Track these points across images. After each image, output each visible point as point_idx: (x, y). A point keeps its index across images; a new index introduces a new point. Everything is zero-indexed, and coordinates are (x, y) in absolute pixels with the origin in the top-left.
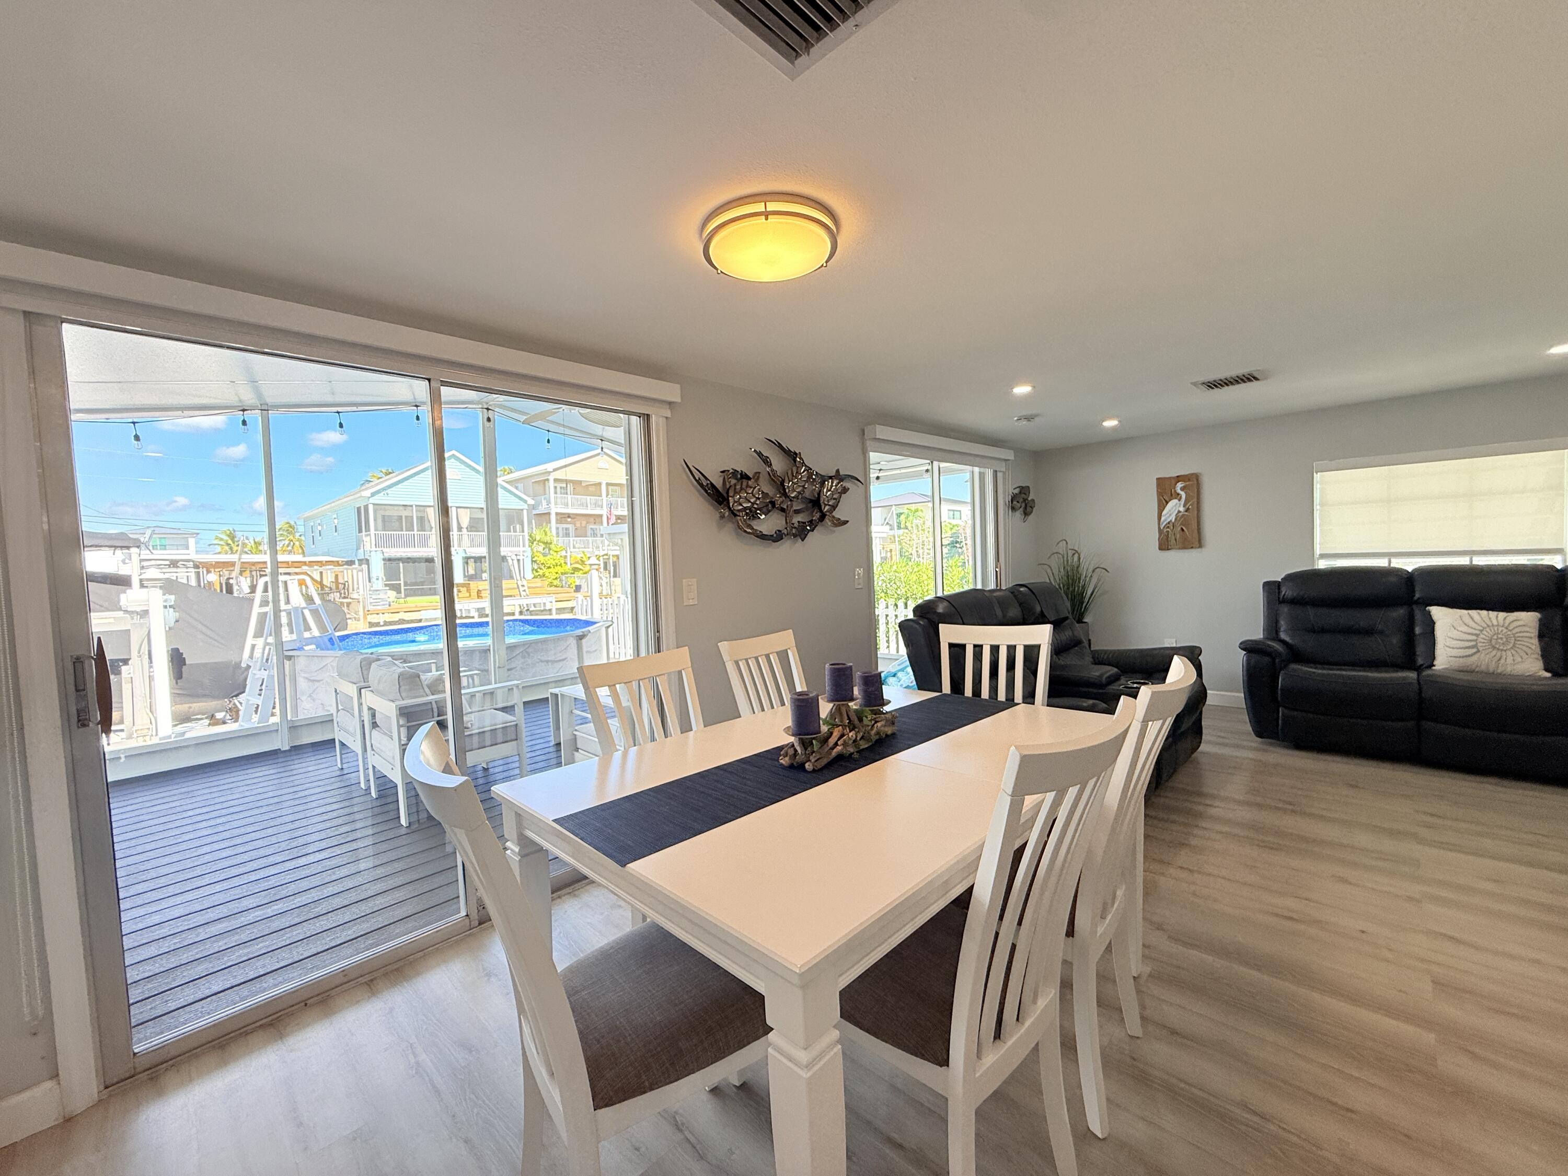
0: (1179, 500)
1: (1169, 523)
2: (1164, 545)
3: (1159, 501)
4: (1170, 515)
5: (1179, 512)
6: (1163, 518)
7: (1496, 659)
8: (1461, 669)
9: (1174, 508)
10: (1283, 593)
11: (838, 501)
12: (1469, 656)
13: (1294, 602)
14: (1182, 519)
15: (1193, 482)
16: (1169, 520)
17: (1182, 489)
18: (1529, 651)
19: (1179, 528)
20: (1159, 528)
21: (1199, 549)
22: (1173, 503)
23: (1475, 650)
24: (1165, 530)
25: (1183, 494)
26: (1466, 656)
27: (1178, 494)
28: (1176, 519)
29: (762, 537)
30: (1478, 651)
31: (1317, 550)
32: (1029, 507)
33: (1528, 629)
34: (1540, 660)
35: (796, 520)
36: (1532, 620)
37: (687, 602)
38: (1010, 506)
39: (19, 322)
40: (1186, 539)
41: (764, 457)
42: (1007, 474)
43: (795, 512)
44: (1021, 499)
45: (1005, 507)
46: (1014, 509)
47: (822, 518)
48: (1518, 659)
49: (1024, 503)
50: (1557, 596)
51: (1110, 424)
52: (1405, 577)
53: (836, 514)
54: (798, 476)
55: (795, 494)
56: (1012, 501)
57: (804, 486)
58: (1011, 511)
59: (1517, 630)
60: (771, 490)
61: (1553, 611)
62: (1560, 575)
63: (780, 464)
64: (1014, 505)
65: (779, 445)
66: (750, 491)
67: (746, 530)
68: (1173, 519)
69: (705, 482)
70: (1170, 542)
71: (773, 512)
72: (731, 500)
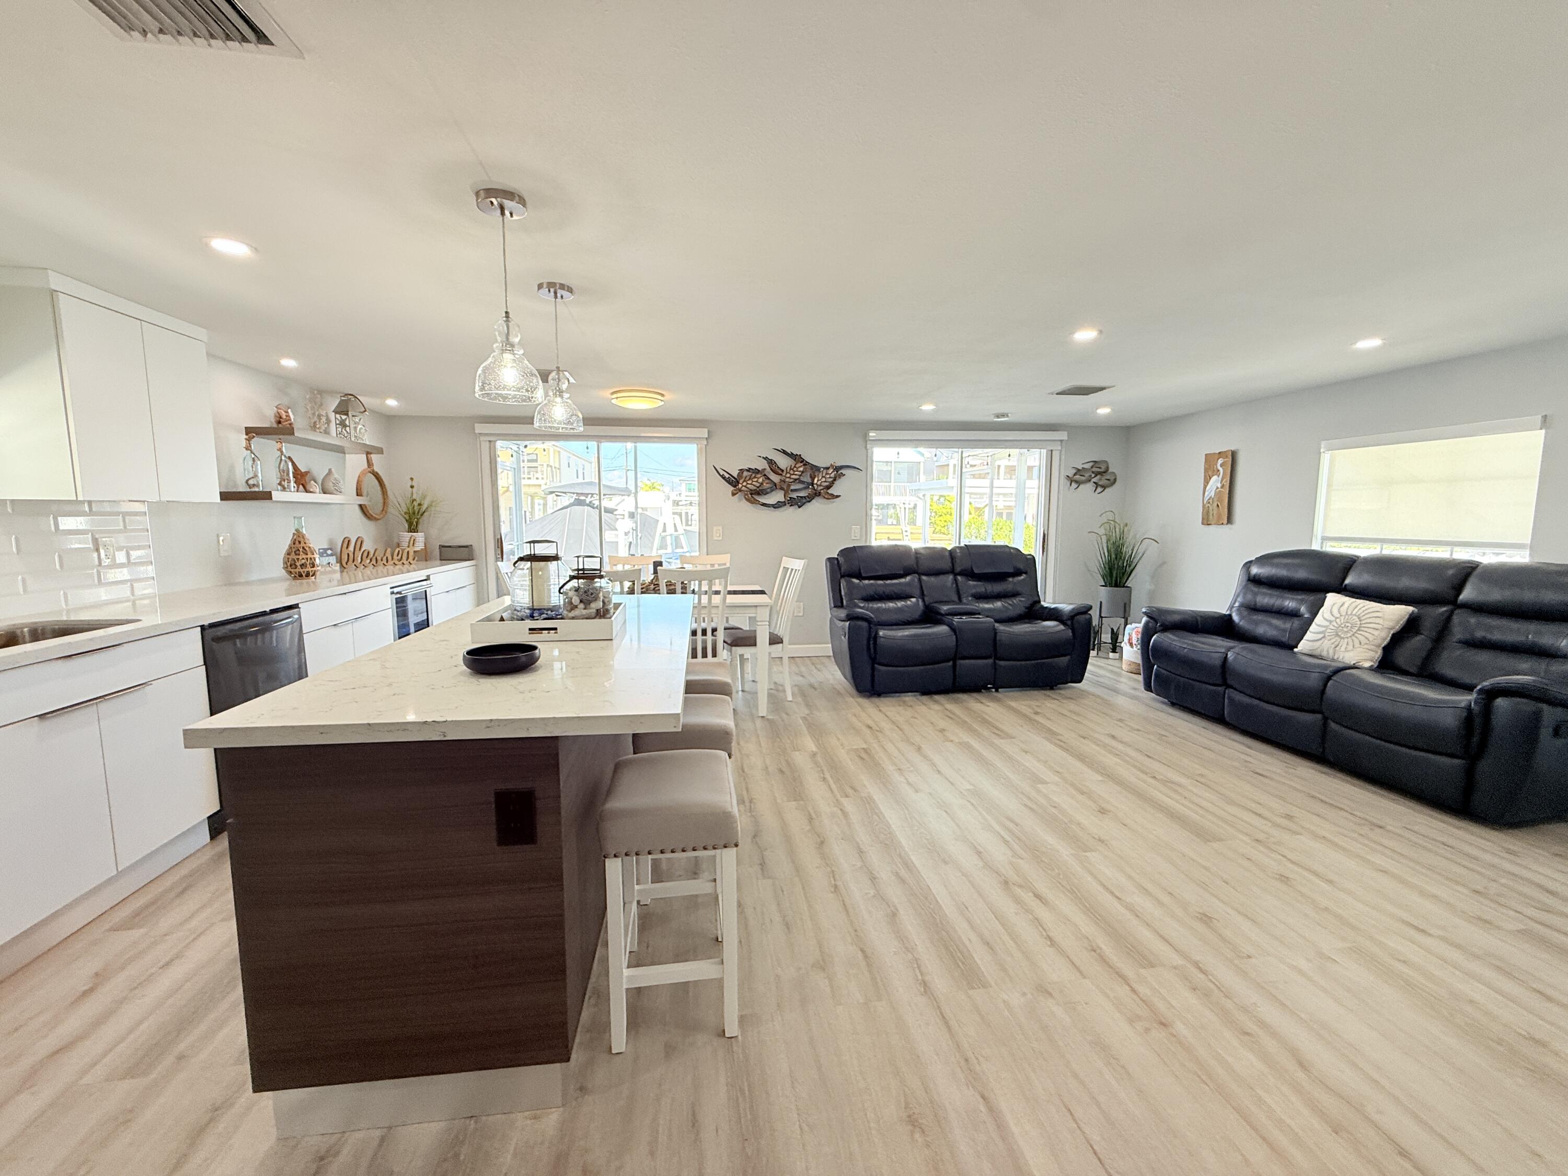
0: (1219, 477)
1: (1210, 498)
2: (1206, 522)
3: (1205, 476)
4: (1211, 491)
5: (1217, 488)
6: (1206, 493)
7: (1333, 646)
8: (1310, 653)
9: (1215, 482)
10: (1253, 572)
11: (832, 482)
12: (1318, 640)
13: (1255, 581)
14: (1218, 494)
15: (1229, 459)
16: (1210, 496)
17: (1221, 466)
19: (1216, 504)
20: (1203, 503)
21: (1229, 526)
22: (1214, 478)
23: (1322, 635)
24: (1207, 506)
25: (1221, 470)
27: (1218, 470)
29: (764, 505)
31: (1318, 529)
32: (1108, 480)
33: (1377, 620)
34: (1376, 652)
35: (794, 495)
36: (1398, 613)
37: (715, 538)
38: (1071, 480)
39: (488, 443)
40: (1219, 516)
41: (771, 460)
42: (1063, 452)
43: (792, 491)
44: (1093, 472)
45: (1064, 481)
46: (1079, 483)
47: (817, 494)
48: (1350, 647)
49: (1098, 477)
50: (1452, 593)
51: (1104, 411)
52: (1349, 563)
53: (830, 491)
54: (795, 469)
55: (792, 480)
56: (1074, 475)
57: (800, 475)
58: (1073, 484)
59: (1368, 621)
60: (775, 478)
61: (1444, 609)
62: (1467, 571)
63: (784, 462)
64: (1077, 478)
65: (784, 452)
66: (756, 480)
67: (753, 502)
68: (1213, 494)
69: (727, 476)
70: (1211, 517)
71: (777, 491)
72: (740, 486)
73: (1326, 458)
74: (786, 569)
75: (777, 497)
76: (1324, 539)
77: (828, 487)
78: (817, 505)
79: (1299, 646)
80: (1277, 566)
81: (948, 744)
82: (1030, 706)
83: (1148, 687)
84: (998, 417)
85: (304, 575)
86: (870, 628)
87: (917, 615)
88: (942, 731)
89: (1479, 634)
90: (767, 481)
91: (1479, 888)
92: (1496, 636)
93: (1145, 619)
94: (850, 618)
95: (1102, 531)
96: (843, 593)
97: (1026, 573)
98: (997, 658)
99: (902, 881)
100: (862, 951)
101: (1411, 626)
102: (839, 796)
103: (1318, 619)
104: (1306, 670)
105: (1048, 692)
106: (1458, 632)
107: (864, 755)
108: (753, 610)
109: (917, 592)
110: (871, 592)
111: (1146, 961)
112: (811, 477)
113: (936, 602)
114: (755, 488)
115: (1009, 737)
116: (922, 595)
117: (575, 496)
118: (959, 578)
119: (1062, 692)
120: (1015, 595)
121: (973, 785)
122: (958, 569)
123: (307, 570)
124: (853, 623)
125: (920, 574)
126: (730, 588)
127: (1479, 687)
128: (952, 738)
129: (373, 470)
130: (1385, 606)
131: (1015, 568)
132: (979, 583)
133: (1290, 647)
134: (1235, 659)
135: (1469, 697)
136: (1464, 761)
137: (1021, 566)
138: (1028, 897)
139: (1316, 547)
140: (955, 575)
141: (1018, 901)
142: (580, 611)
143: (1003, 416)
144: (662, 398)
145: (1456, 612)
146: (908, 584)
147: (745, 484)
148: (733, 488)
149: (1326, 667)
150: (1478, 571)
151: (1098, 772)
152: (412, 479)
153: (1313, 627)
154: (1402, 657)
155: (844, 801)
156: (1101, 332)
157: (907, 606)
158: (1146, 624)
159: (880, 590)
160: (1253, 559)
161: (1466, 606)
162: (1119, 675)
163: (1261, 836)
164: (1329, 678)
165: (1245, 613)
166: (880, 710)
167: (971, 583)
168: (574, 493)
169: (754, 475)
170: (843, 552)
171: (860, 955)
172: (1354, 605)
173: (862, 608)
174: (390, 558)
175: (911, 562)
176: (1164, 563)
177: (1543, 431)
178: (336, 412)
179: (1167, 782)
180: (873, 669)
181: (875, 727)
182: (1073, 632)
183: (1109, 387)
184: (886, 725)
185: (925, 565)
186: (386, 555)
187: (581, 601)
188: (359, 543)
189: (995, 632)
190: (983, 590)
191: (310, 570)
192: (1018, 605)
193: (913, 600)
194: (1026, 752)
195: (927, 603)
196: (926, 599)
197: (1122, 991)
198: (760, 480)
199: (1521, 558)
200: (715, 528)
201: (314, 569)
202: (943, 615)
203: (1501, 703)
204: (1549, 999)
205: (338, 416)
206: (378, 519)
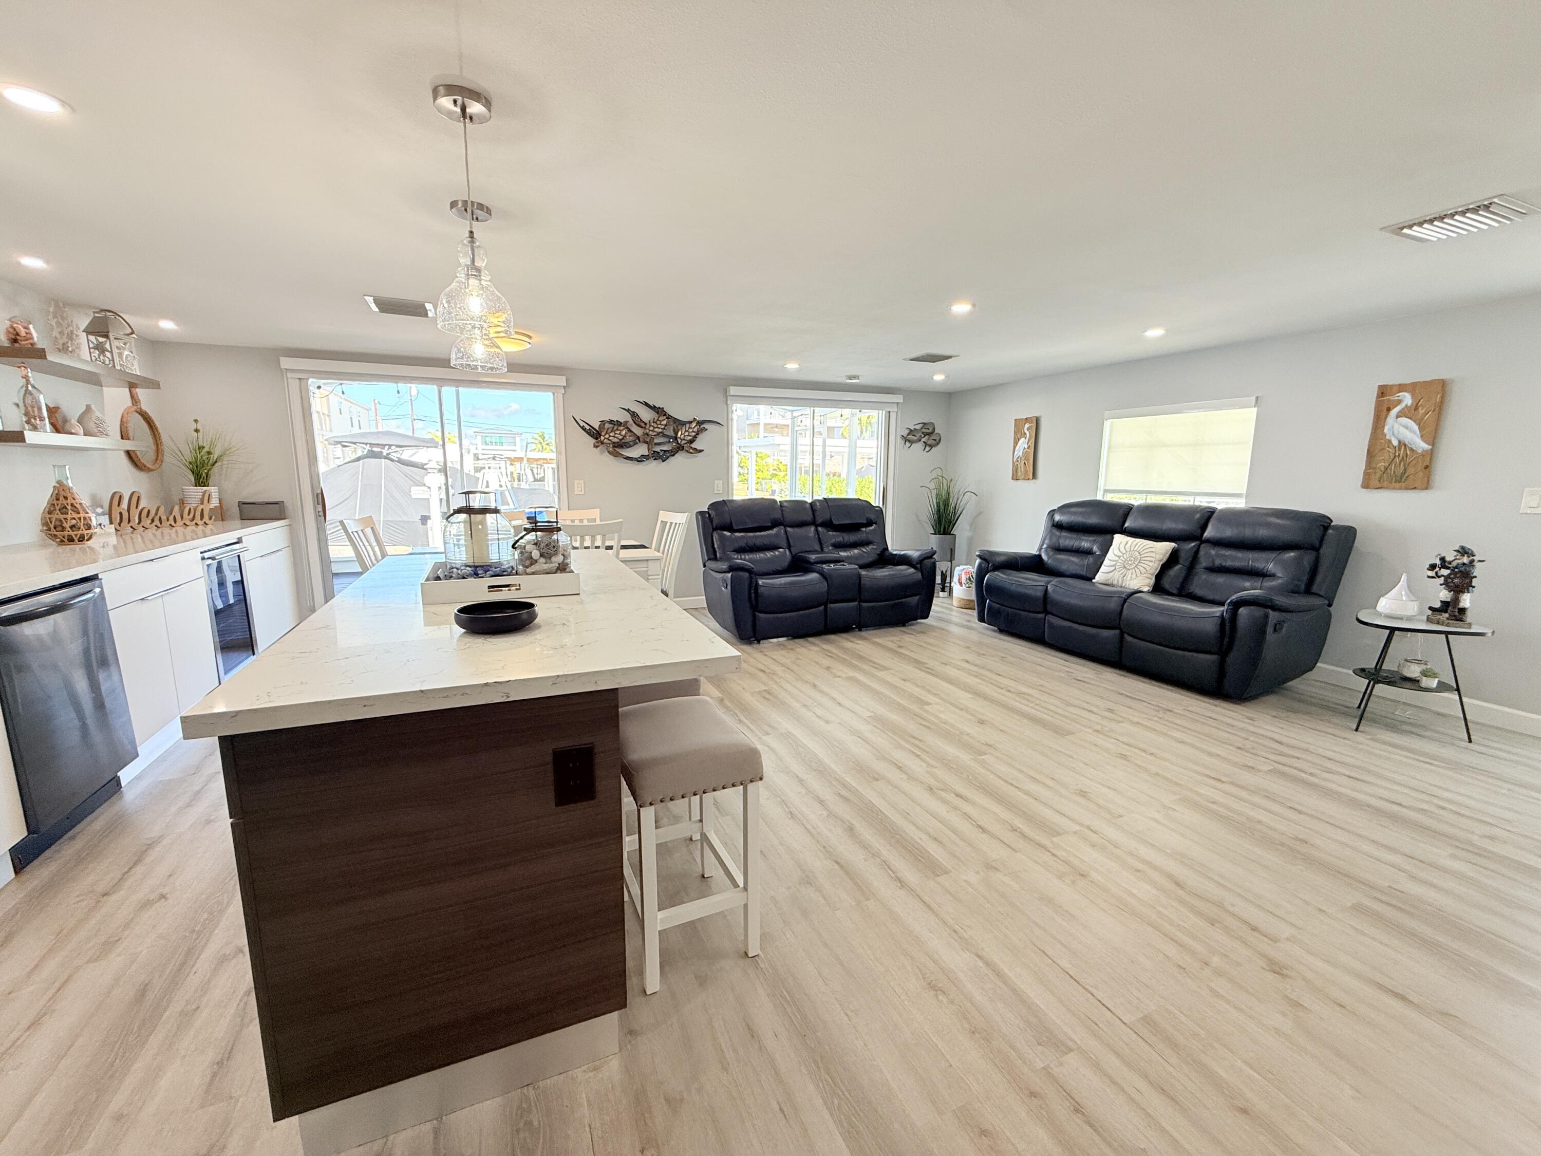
0: (1026, 438)
1: (1018, 457)
2: (1015, 478)
3: (1015, 439)
4: (1019, 452)
5: (1024, 448)
6: (1016, 453)
7: (1122, 576)
8: (1104, 582)
9: (1023, 443)
10: (1055, 519)
11: (695, 437)
12: (1110, 572)
13: (1059, 526)
14: (1026, 454)
16: (1018, 455)
17: (1028, 429)
18: (1143, 571)
20: (1013, 461)
21: (1034, 481)
22: (1022, 440)
23: (1113, 568)
25: (1027, 433)
27: (1025, 434)
29: (628, 458)
30: (1115, 569)
31: (1101, 485)
32: (935, 440)
33: (1154, 555)
34: (1151, 579)
35: (658, 449)
36: (1164, 548)
37: (576, 493)
38: (906, 439)
39: (298, 381)
40: (1026, 471)
41: (634, 412)
42: (899, 414)
43: (656, 444)
44: (923, 433)
45: (899, 440)
46: (911, 442)
47: (680, 448)
48: (1134, 576)
49: (927, 437)
50: (1199, 531)
51: (939, 378)
52: (1127, 510)
53: (693, 445)
54: (658, 422)
55: (655, 434)
56: (908, 435)
57: (664, 429)
58: (907, 443)
59: (1146, 555)
60: (638, 431)
61: (1193, 544)
62: (1209, 515)
63: (646, 415)
64: (910, 438)
65: (647, 404)
66: (618, 432)
67: (616, 455)
68: (1021, 454)
69: (588, 427)
70: (1019, 473)
71: (640, 444)
72: (602, 438)
73: (1107, 424)
74: (664, 523)
75: (640, 450)
76: (1106, 491)
77: (691, 442)
78: (680, 459)
79: (1096, 577)
80: (1074, 513)
81: (837, 679)
82: (892, 641)
83: (981, 619)
84: (850, 379)
85: (76, 539)
86: (751, 578)
87: (785, 563)
88: (828, 668)
89: (1218, 562)
90: (630, 434)
91: (1240, 745)
92: (1229, 563)
93: (978, 561)
94: (731, 569)
95: (932, 485)
96: (716, 546)
97: (876, 523)
98: (861, 601)
99: (847, 800)
100: (837, 863)
101: (1173, 558)
102: (760, 735)
103: (1110, 555)
104: (1109, 596)
105: (902, 629)
106: (1204, 562)
107: (767, 696)
108: (644, 564)
109: (784, 544)
110: (742, 544)
111: (1055, 832)
112: (674, 430)
113: (802, 552)
114: (617, 440)
115: (885, 668)
116: (789, 547)
117: (368, 447)
118: (820, 529)
119: (913, 627)
120: (867, 543)
121: (873, 712)
122: (819, 520)
123: (80, 532)
124: (735, 573)
125: (785, 526)
126: (624, 543)
127: (1229, 601)
128: (839, 674)
129: (140, 408)
130: (1155, 543)
131: (867, 519)
132: (837, 533)
133: (1090, 579)
134: (1054, 591)
135: (1222, 609)
136: (1216, 656)
137: (872, 517)
138: (951, 797)
139: (1099, 497)
140: (816, 526)
141: (945, 802)
142: (542, 565)
143: (855, 377)
144: (529, 341)
145: (1202, 546)
146: (777, 535)
147: (607, 436)
148: (594, 441)
149: (1122, 592)
150: (1215, 515)
151: (969, 692)
152: (196, 421)
153: (1106, 562)
154: (1166, 583)
155: (765, 738)
156: (974, 305)
157: (776, 556)
158: (980, 565)
159: (751, 543)
160: (1056, 508)
161: (1208, 541)
162: (951, 610)
163: (1099, 728)
164: (1125, 601)
165: (1051, 553)
166: (765, 655)
167: (831, 533)
168: (366, 444)
169: (615, 428)
170: (713, 506)
171: (836, 867)
172: (1135, 543)
173: (740, 560)
174: (178, 518)
175: (777, 515)
176: (980, 513)
177: (1256, 409)
178: (88, 331)
179: (1020, 694)
180: (754, 616)
181: (767, 671)
182: (922, 575)
183: (955, 356)
184: (778, 669)
185: (789, 517)
186: (174, 513)
187: (542, 555)
188: (134, 499)
189: (859, 577)
190: (841, 539)
191: (85, 532)
192: (869, 553)
193: (781, 550)
194: (904, 680)
195: (793, 553)
196: (792, 549)
197: (1046, 857)
198: (623, 433)
199: (1240, 504)
200: (576, 482)
201: (91, 531)
202: (812, 564)
203: (1243, 611)
204: (1300, 812)
205: (92, 338)
206: (152, 470)
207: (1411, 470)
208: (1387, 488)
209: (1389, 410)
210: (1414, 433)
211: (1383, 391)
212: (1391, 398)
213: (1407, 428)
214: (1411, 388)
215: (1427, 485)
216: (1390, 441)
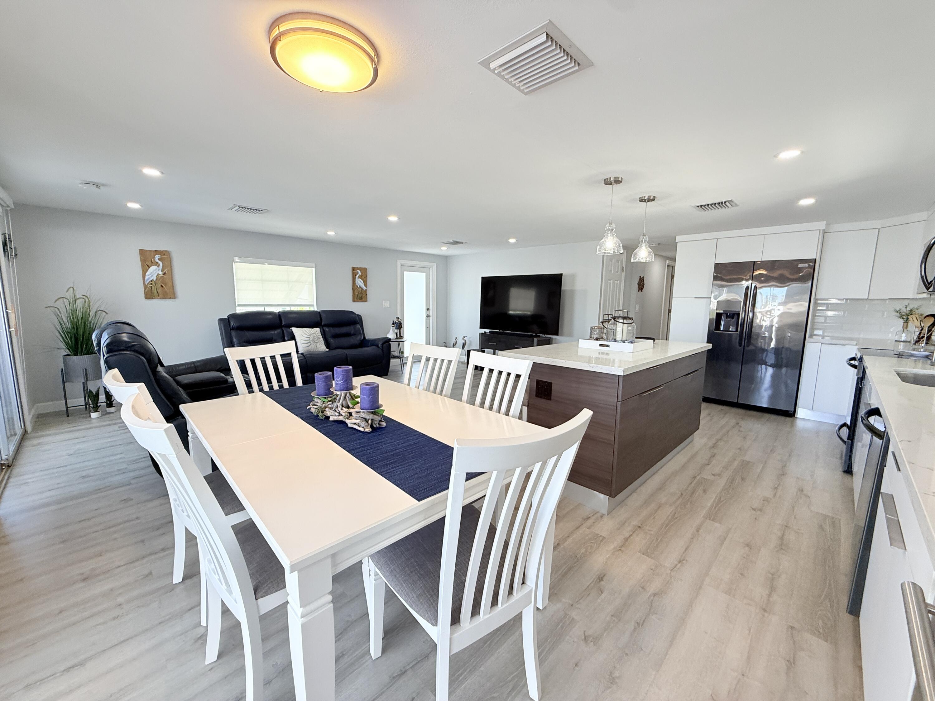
0: (158, 266)
1: (152, 281)
2: (149, 296)
3: (143, 266)
4: (152, 276)
5: (158, 274)
6: (146, 278)
9: (154, 271)
10: (232, 325)
13: (238, 329)
14: (161, 280)
15: (165, 256)
16: (152, 279)
17: (159, 259)
18: (322, 342)
19: (160, 285)
20: (144, 284)
21: (173, 300)
22: (153, 268)
24: (149, 286)
25: (160, 262)
26: (308, 346)
27: (157, 263)
28: (156, 279)
30: (311, 344)
31: (237, 301)
40: (165, 293)
50: (321, 322)
59: (317, 335)
62: (319, 314)
68: (154, 278)
70: (155, 294)
73: (234, 266)
76: (239, 305)
145: (324, 328)
161: (325, 325)
177: (315, 269)
207: (363, 296)
208: (359, 301)
209: (356, 276)
210: (362, 283)
211: (354, 269)
212: (356, 272)
213: (361, 282)
214: (360, 269)
215: (366, 301)
216: (357, 286)
